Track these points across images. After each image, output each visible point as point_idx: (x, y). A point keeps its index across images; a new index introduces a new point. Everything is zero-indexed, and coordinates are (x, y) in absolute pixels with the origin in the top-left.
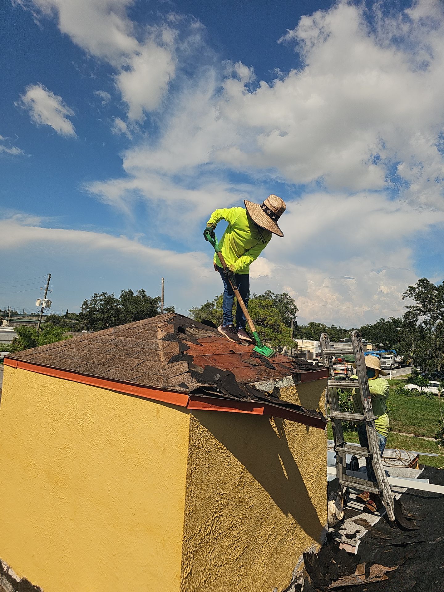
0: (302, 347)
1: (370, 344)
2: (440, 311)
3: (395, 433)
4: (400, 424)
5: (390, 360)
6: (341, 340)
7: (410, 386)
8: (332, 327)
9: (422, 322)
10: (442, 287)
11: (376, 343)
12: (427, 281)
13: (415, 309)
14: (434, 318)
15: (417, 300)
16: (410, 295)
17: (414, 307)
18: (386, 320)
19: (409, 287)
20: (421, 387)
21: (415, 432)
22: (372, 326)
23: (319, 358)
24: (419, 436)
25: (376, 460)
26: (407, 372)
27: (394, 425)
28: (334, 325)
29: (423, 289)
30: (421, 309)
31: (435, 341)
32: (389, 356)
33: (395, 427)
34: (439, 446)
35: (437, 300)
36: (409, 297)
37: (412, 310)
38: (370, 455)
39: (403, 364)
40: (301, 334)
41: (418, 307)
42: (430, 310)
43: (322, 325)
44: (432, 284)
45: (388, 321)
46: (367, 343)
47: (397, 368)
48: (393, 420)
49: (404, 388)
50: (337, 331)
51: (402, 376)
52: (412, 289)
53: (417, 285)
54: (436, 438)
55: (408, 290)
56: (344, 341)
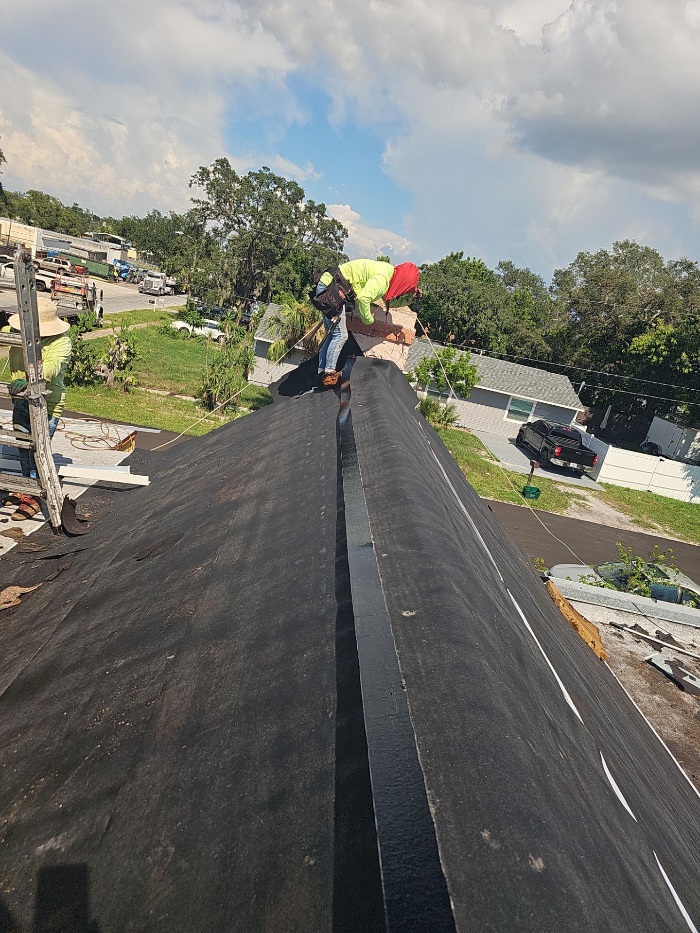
0: (9, 236)
1: (134, 249)
2: (237, 218)
3: (144, 389)
4: (154, 376)
5: (159, 280)
6: (87, 233)
7: (179, 324)
8: (73, 208)
9: (211, 229)
10: (246, 179)
11: (143, 249)
12: (228, 165)
13: (204, 206)
14: (229, 227)
15: (208, 193)
16: (201, 182)
17: (203, 203)
18: (163, 216)
19: (201, 168)
20: (192, 327)
21: (171, 389)
22: (140, 220)
23: (42, 261)
24: (175, 394)
25: (42, 452)
26: (180, 302)
27: (144, 378)
28: (77, 205)
29: (221, 177)
30: (213, 208)
31: (223, 263)
32: (159, 274)
33: (146, 382)
34: (197, 407)
35: (237, 200)
36: (199, 184)
37: (200, 206)
38: (32, 446)
39: (177, 290)
40: (11, 209)
41: (209, 203)
42: (224, 213)
43: (53, 199)
44: (233, 172)
45: (165, 217)
46: (129, 247)
47: (168, 294)
48: (144, 371)
49: (171, 325)
50: (83, 216)
51: (171, 308)
52: (204, 172)
53: (213, 167)
54: (195, 398)
55: (198, 172)
56: (91, 236)
